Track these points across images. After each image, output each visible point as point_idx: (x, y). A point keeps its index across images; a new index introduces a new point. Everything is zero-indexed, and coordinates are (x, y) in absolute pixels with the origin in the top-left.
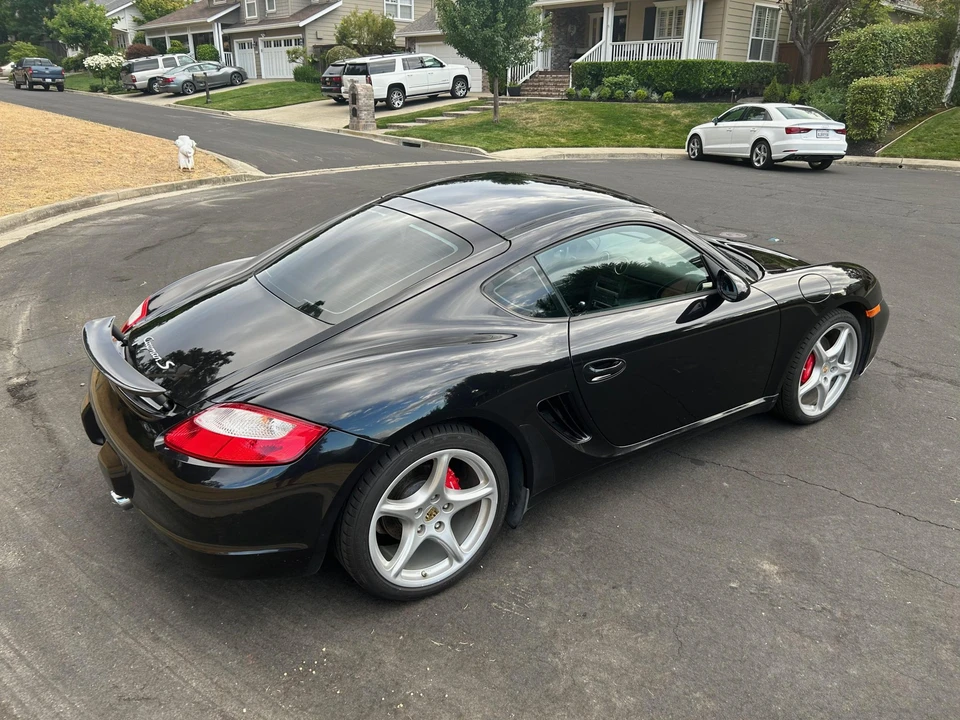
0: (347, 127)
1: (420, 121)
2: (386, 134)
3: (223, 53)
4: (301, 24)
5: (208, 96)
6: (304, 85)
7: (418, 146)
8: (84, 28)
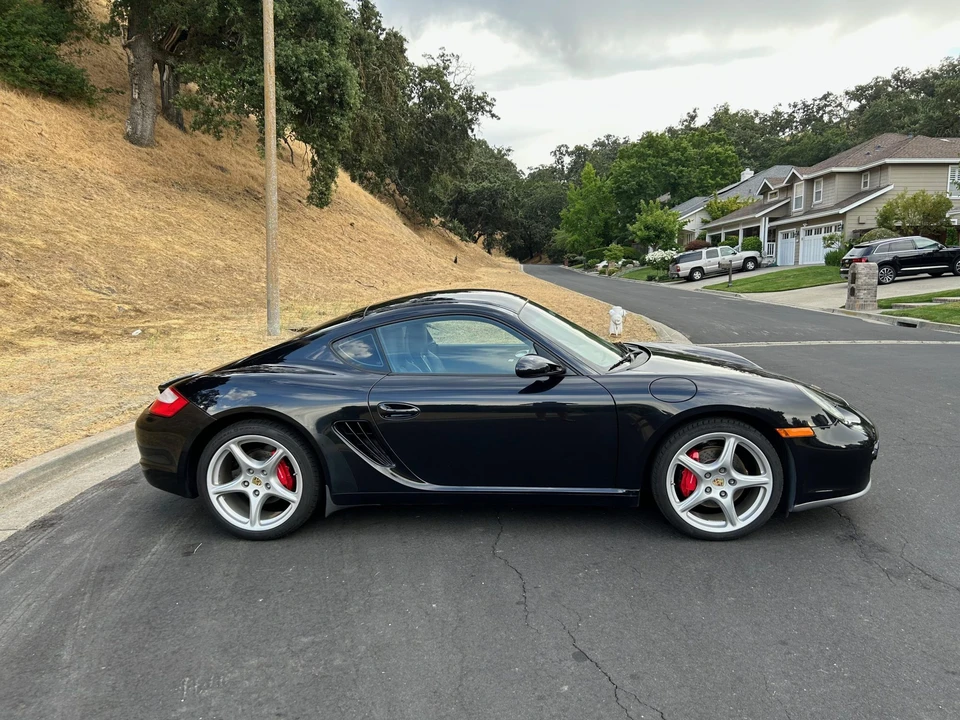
0: (844, 307)
1: (937, 301)
2: (883, 313)
3: (766, 244)
4: (842, 211)
5: (730, 281)
6: (833, 269)
7: (915, 326)
8: (655, 230)
